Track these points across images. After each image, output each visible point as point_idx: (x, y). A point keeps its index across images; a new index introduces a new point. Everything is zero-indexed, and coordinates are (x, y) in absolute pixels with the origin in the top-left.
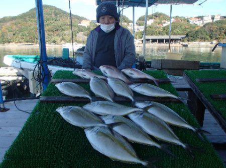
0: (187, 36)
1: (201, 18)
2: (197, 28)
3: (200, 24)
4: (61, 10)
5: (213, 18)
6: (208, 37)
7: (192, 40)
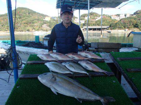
0: (110, 26)
1: (118, 15)
2: (116, 22)
3: (118, 19)
4: (32, 11)
5: (125, 16)
6: (123, 27)
7: (113, 29)
